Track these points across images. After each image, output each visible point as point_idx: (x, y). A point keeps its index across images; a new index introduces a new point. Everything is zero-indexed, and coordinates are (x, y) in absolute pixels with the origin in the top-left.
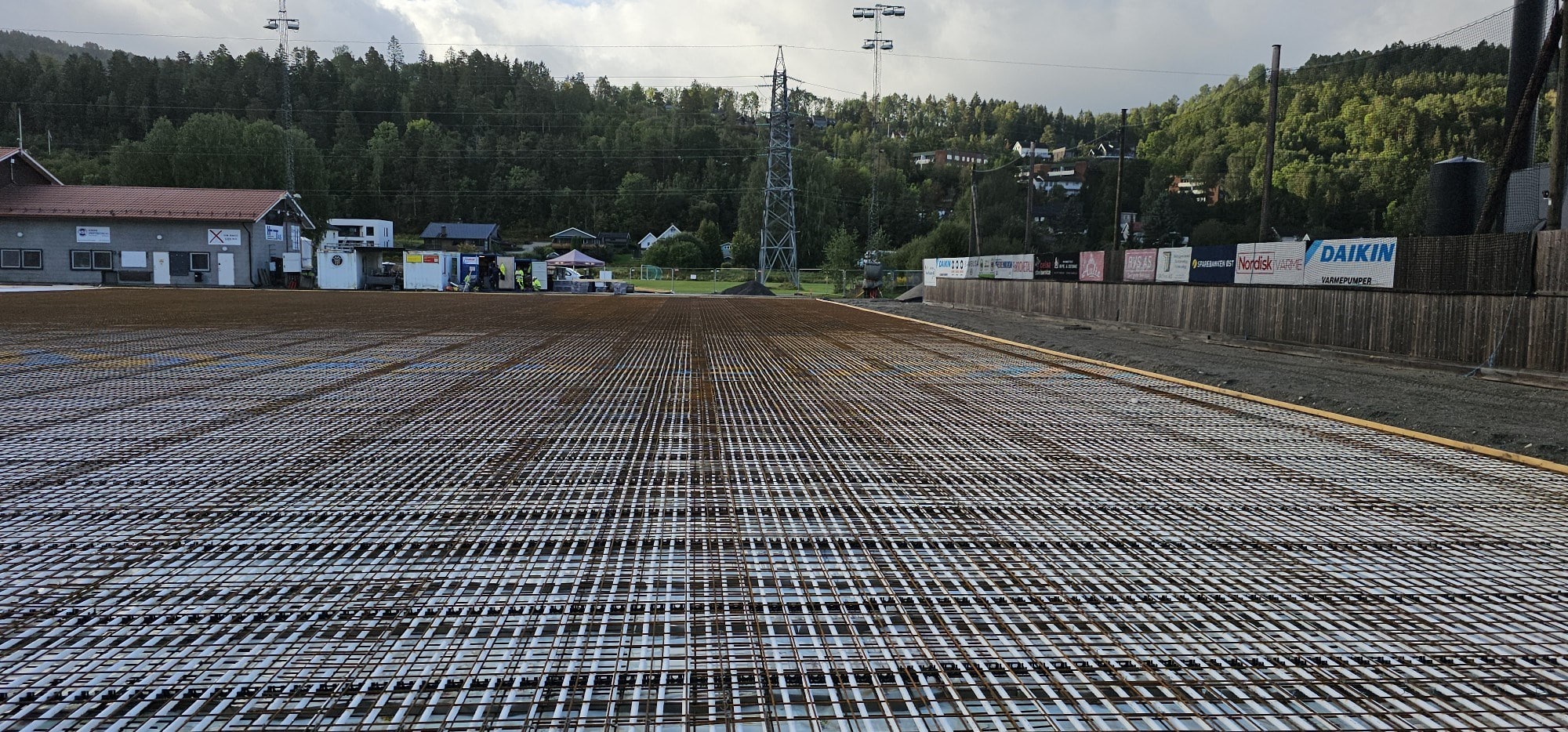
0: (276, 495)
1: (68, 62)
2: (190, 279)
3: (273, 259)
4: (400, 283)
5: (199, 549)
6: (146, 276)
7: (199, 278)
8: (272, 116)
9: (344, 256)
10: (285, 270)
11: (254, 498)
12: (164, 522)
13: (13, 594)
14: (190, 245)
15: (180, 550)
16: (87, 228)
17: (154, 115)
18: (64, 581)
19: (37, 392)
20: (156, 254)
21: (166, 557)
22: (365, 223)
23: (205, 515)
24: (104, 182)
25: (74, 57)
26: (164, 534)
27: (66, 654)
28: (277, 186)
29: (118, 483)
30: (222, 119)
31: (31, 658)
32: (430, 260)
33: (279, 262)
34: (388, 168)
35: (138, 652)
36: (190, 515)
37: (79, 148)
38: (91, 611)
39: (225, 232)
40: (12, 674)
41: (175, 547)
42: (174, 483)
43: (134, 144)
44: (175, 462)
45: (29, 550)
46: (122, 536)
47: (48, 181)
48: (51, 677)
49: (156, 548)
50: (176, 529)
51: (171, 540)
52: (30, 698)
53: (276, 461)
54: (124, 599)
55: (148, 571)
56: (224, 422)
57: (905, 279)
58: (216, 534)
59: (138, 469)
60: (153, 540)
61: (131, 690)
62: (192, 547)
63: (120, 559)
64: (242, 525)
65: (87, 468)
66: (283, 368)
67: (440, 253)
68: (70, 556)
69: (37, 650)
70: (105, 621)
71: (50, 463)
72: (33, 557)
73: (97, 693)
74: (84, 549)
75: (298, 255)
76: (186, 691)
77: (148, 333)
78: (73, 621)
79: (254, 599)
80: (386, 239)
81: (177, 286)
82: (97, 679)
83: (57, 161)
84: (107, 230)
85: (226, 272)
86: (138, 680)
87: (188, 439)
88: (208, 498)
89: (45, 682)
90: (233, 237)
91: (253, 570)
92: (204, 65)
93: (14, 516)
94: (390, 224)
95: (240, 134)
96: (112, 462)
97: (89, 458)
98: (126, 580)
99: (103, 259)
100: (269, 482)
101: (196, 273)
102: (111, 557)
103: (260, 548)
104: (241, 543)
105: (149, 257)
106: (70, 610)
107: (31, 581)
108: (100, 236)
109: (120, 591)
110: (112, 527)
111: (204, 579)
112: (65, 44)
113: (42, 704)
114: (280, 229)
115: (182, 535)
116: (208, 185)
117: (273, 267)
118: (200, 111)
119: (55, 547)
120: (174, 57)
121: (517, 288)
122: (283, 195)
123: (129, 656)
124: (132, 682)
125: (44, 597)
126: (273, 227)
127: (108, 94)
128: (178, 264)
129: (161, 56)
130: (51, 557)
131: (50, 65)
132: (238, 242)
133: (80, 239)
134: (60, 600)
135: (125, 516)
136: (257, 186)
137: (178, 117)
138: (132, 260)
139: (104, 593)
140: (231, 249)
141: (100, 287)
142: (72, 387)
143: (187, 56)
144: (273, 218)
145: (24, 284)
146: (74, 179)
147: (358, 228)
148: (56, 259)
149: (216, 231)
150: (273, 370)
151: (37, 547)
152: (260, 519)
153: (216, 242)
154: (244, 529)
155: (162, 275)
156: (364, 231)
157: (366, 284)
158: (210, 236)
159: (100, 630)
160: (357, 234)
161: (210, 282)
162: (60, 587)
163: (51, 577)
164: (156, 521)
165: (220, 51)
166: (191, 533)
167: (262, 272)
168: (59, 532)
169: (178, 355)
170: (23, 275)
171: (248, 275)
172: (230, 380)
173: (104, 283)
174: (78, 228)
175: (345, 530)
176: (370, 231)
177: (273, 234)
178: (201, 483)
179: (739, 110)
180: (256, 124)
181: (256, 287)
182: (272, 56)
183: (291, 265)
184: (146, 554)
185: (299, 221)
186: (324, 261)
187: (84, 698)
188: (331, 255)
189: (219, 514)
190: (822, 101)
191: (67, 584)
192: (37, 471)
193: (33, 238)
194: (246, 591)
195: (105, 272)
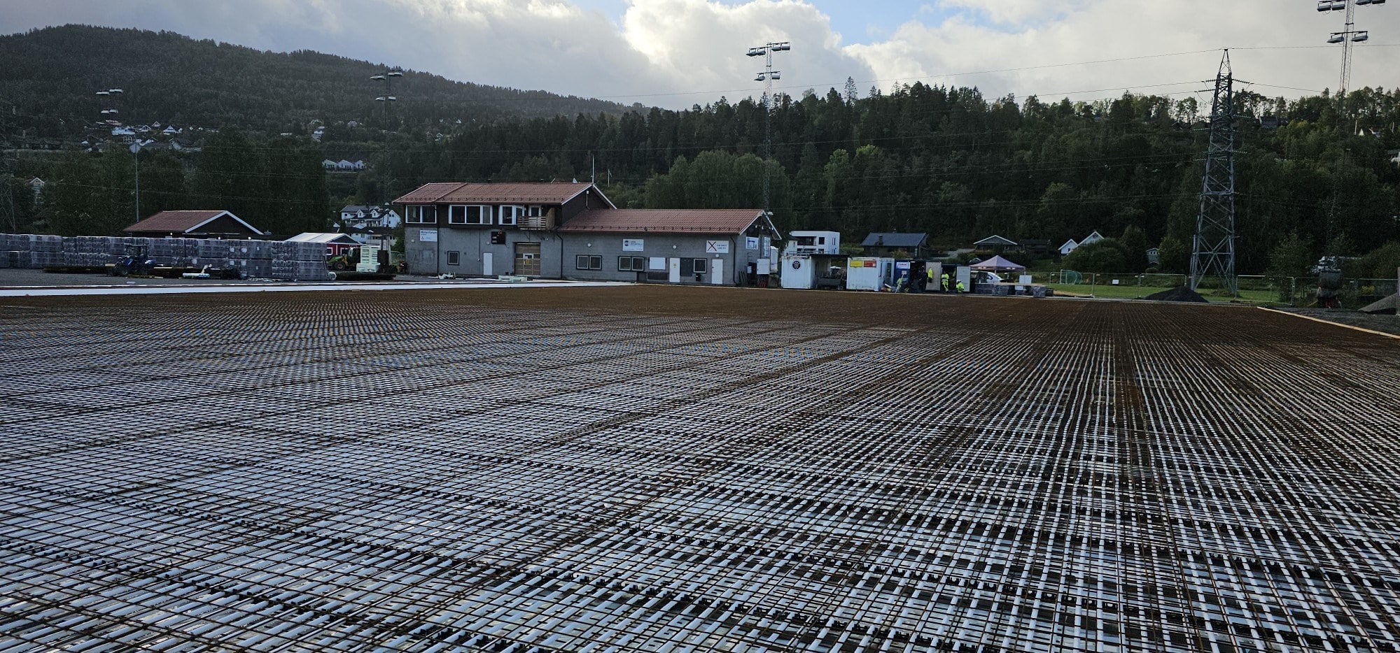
0: (756, 452)
1: (623, 119)
2: (692, 279)
3: (750, 264)
4: (844, 284)
5: (705, 489)
6: (664, 276)
7: (699, 278)
8: (754, 151)
9: (802, 261)
10: (758, 273)
11: (741, 454)
12: (682, 464)
13: (590, 505)
14: (693, 253)
15: (692, 487)
16: (630, 240)
17: (675, 154)
18: (620, 500)
19: (600, 359)
20: (672, 260)
21: (684, 491)
22: (818, 234)
23: (708, 462)
24: (640, 206)
25: (627, 114)
26: (682, 474)
27: (622, 555)
28: (755, 206)
29: (651, 431)
30: (720, 154)
31: (602, 554)
32: (869, 265)
33: (754, 266)
34: (839, 188)
35: (667, 562)
36: (698, 461)
37: (626, 182)
38: (637, 525)
39: (719, 242)
40: (592, 563)
41: (689, 485)
42: (686, 435)
43: (662, 177)
44: (687, 419)
45: (599, 474)
46: (655, 471)
47: (607, 206)
48: (614, 571)
49: (677, 484)
50: (690, 470)
51: (686, 479)
52: (602, 584)
53: (755, 425)
54: (658, 519)
55: (673, 500)
56: (718, 391)
57: (1372, 288)
58: (716, 479)
59: (662, 422)
60: (675, 478)
61: (664, 591)
62: (701, 486)
63: (654, 489)
64: (734, 474)
65: (631, 418)
66: (757, 351)
67: (878, 259)
68: (623, 482)
69: (605, 548)
70: (646, 534)
71: (609, 412)
72: (600, 480)
73: (643, 588)
74: (632, 478)
75: (768, 260)
76: (700, 599)
77: (666, 320)
78: (626, 531)
79: (744, 535)
80: (834, 247)
81: (684, 284)
82: (643, 578)
83: (612, 191)
84: (641, 241)
85: (717, 273)
86: (668, 583)
87: (695, 402)
88: (710, 449)
89: (610, 573)
90: (723, 247)
91: (743, 511)
92: (710, 113)
93: (589, 448)
94: (837, 235)
95: (732, 165)
96: (647, 415)
97: (633, 410)
98: (658, 505)
99: (636, 263)
100: (751, 442)
101: (697, 274)
102: (648, 487)
103: (748, 493)
104: (734, 488)
105: (667, 262)
106: (624, 522)
107: (601, 498)
108: (635, 246)
109: (655, 513)
110: (648, 464)
111: (709, 513)
112: (622, 105)
113: (610, 589)
114: (756, 240)
115: (693, 476)
116: (709, 207)
117: (749, 270)
118: (705, 150)
119: (614, 474)
120: (690, 110)
121: (942, 289)
122: (760, 213)
123: (662, 564)
124: (665, 584)
125: (608, 510)
126: (751, 239)
127: (646, 140)
128: (685, 268)
129: (682, 109)
130: (611, 481)
131: (612, 122)
132: (726, 251)
133: (625, 248)
134: (618, 514)
135: (656, 457)
136: (742, 206)
137: (690, 155)
138: (656, 264)
139: (645, 513)
140: (721, 256)
141: (635, 284)
142: (621, 357)
143: (699, 107)
144: (752, 232)
145: (589, 280)
146: (622, 205)
147: (813, 238)
148: (610, 263)
149: (712, 242)
150: (752, 352)
151: (603, 473)
152: (746, 470)
153: (712, 251)
154: (735, 477)
155: (675, 276)
156: (817, 240)
157: (817, 285)
158: (708, 246)
159: (643, 541)
160: (812, 244)
161: (706, 281)
162: (618, 504)
163: (612, 496)
164: (676, 463)
165: (722, 101)
166: (699, 476)
167: (742, 274)
168: (616, 463)
169: (685, 337)
170: (589, 274)
171: (731, 276)
172: (721, 358)
173: (638, 281)
174: (624, 240)
175: (809, 488)
176: (822, 241)
177: (751, 244)
178: (705, 437)
179: (1174, 116)
180: (743, 157)
181: (737, 285)
182: (757, 102)
183: (763, 268)
184: (670, 487)
185: (770, 233)
186: (787, 265)
187: (634, 590)
188: (792, 261)
189: (718, 462)
190: (1272, 102)
191: (622, 503)
192: (601, 417)
193: (597, 248)
194: (738, 527)
195: (638, 272)
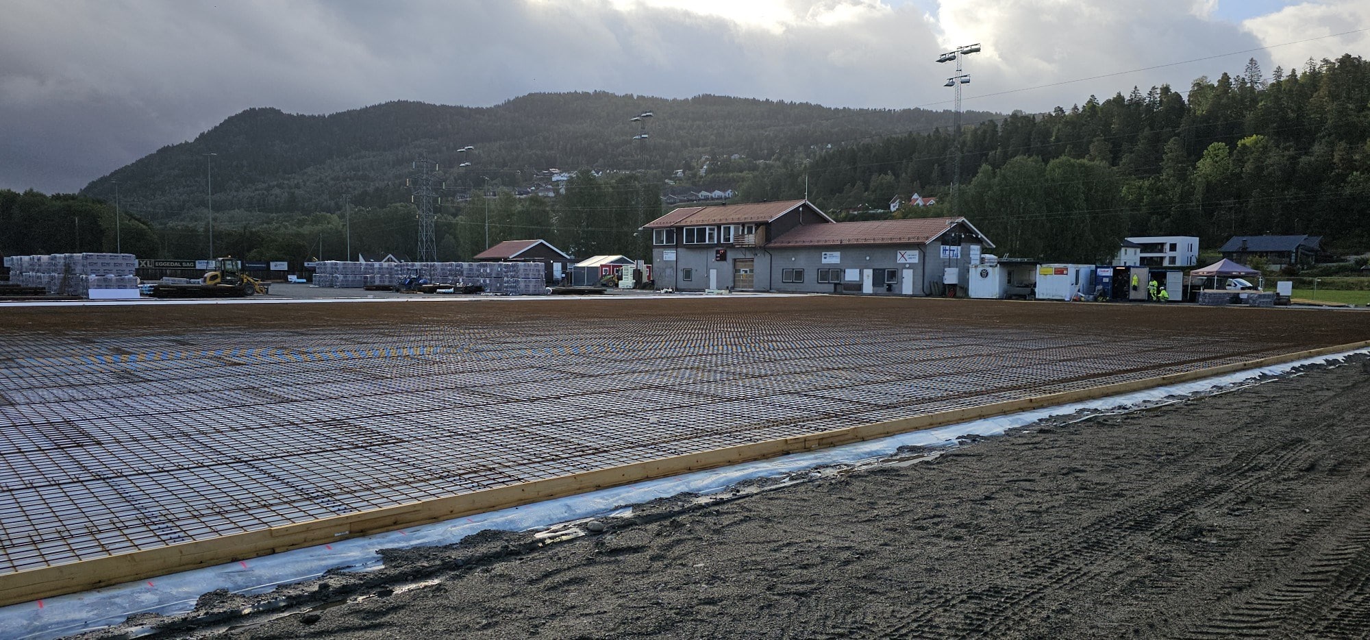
2: (883, 290)
3: (938, 273)
4: (1033, 293)
6: (858, 287)
7: (890, 288)
9: (989, 270)
10: (945, 282)
14: (885, 263)
16: (828, 253)
20: (866, 271)
32: (1059, 272)
33: (942, 275)
39: (909, 252)
47: (823, 220)
75: (956, 270)
81: (876, 295)
84: (838, 254)
85: (908, 284)
90: (913, 257)
99: (834, 275)
101: (888, 285)
105: (861, 274)
108: (833, 259)
117: (938, 279)
126: (942, 247)
128: (877, 280)
132: (916, 260)
133: (824, 261)
138: (851, 275)
140: (912, 266)
141: (832, 295)
145: (792, 292)
149: (903, 252)
153: (903, 261)
157: (1004, 295)
158: (899, 256)
161: (897, 292)
167: (930, 284)
170: (793, 286)
171: (921, 286)
173: (835, 292)
174: (823, 253)
177: (941, 252)
181: (927, 296)
183: (950, 278)
186: (974, 274)
188: (979, 270)
193: (800, 262)
195: (835, 284)
